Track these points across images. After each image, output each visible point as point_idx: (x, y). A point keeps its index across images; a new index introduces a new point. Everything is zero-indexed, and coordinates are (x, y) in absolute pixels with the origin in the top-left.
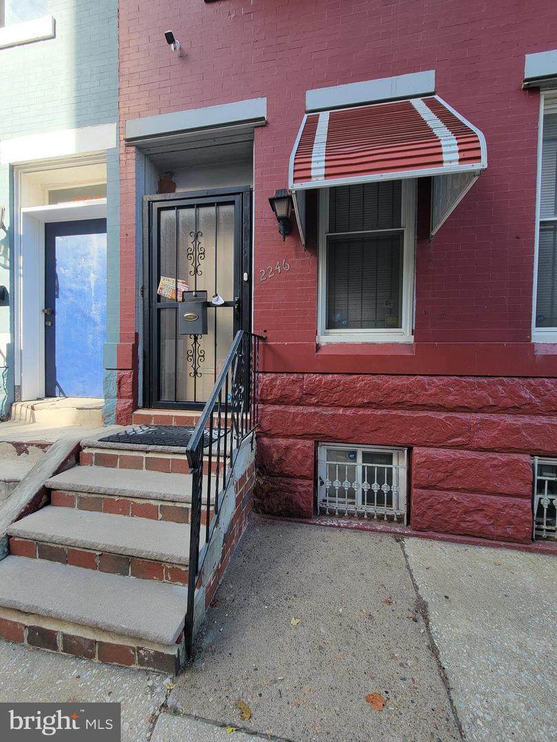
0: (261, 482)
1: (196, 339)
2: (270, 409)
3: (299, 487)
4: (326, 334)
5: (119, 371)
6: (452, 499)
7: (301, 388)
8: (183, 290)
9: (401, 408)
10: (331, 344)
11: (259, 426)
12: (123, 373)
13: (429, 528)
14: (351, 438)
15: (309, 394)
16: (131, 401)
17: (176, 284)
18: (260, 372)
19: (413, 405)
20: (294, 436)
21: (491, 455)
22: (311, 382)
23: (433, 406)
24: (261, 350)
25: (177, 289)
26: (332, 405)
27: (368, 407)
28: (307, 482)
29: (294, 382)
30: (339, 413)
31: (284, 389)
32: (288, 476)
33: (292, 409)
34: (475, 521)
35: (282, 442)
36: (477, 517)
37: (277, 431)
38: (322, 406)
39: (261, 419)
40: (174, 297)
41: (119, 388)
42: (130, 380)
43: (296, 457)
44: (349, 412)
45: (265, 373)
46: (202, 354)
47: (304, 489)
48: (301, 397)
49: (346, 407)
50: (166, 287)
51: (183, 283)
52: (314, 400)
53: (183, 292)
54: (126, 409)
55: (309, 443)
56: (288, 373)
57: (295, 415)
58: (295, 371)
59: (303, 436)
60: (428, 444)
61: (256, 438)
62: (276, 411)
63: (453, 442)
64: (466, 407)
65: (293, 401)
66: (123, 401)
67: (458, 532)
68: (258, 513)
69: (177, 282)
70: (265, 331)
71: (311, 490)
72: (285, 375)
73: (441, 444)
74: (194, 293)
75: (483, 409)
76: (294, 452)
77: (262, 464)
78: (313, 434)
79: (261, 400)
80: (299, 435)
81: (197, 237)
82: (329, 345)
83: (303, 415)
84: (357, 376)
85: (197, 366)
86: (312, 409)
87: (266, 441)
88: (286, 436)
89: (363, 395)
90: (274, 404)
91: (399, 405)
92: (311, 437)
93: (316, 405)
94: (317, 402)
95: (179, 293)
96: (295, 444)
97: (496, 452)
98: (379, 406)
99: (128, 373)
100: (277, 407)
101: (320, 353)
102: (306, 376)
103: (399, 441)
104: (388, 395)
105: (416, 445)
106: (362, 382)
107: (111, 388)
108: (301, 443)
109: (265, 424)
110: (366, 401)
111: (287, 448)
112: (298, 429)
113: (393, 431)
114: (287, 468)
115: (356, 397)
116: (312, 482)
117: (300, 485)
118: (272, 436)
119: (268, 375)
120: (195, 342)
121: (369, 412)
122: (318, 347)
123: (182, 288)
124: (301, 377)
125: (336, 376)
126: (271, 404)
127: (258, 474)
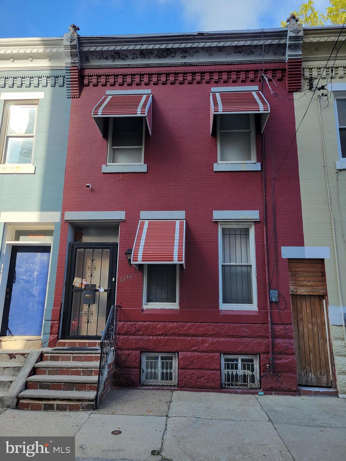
0: (117, 371)
1: (89, 306)
2: (122, 337)
3: (133, 372)
4: (147, 304)
5: (52, 321)
6: (193, 373)
7: (135, 328)
8: (85, 284)
9: (174, 336)
10: (148, 309)
11: (117, 345)
12: (54, 322)
13: (185, 386)
14: (155, 349)
15: (139, 331)
16: (57, 335)
17: (82, 281)
18: (118, 321)
19: (179, 334)
20: (132, 349)
21: (206, 354)
22: (139, 325)
23: (186, 335)
24: (119, 312)
25: (82, 283)
26: (147, 335)
27: (162, 336)
28: (136, 370)
29: (132, 325)
30: (150, 338)
31: (128, 328)
32: (129, 368)
33: (131, 337)
34: (201, 381)
35: (127, 352)
36: (202, 380)
37: (124, 348)
38: (144, 335)
39: (117, 342)
40: (80, 287)
41: (51, 329)
42: (57, 326)
43: (132, 358)
44: (154, 338)
45: (120, 321)
46: (92, 313)
47: (135, 373)
48: (135, 332)
49: (153, 336)
50: (77, 282)
51: (85, 280)
52: (140, 333)
53: (85, 285)
54: (55, 340)
55: (138, 352)
56: (130, 321)
57: (133, 339)
58: (133, 320)
59: (136, 349)
60: (184, 350)
61: (115, 351)
62: (124, 338)
63: (193, 349)
64: (197, 335)
65: (132, 333)
66: (53, 335)
67: (195, 387)
68: (115, 386)
69: (82, 280)
70: (121, 303)
71: (138, 373)
72: (129, 322)
73: (189, 350)
74: (90, 286)
75: (203, 336)
76: (131, 357)
77: (117, 362)
78: (139, 348)
79: (118, 333)
80: (133, 349)
81: (93, 261)
82: (147, 309)
83: (136, 339)
84: (157, 323)
85: (89, 319)
86: (139, 337)
87: (119, 352)
88: (128, 350)
89: (160, 330)
90: (124, 335)
91: (173, 334)
92: (139, 349)
93: (141, 335)
94: (142, 334)
95: (83, 285)
96: (132, 353)
97: (208, 352)
98: (166, 335)
99: (56, 322)
100: (125, 337)
101: (144, 313)
102: (137, 322)
103: (173, 350)
104: (169, 330)
105: (180, 351)
106: (159, 325)
107: (47, 329)
108: (134, 352)
109: (119, 344)
110: (161, 333)
111: (129, 355)
112: (133, 346)
113: (171, 345)
114: (128, 364)
115: (157, 331)
116: (138, 370)
117: (134, 371)
118: (122, 350)
119: (122, 322)
120: (89, 307)
121: (162, 337)
122: (143, 310)
123: (85, 283)
124: (135, 323)
125: (149, 322)
126: (122, 335)
127: (115, 368)
